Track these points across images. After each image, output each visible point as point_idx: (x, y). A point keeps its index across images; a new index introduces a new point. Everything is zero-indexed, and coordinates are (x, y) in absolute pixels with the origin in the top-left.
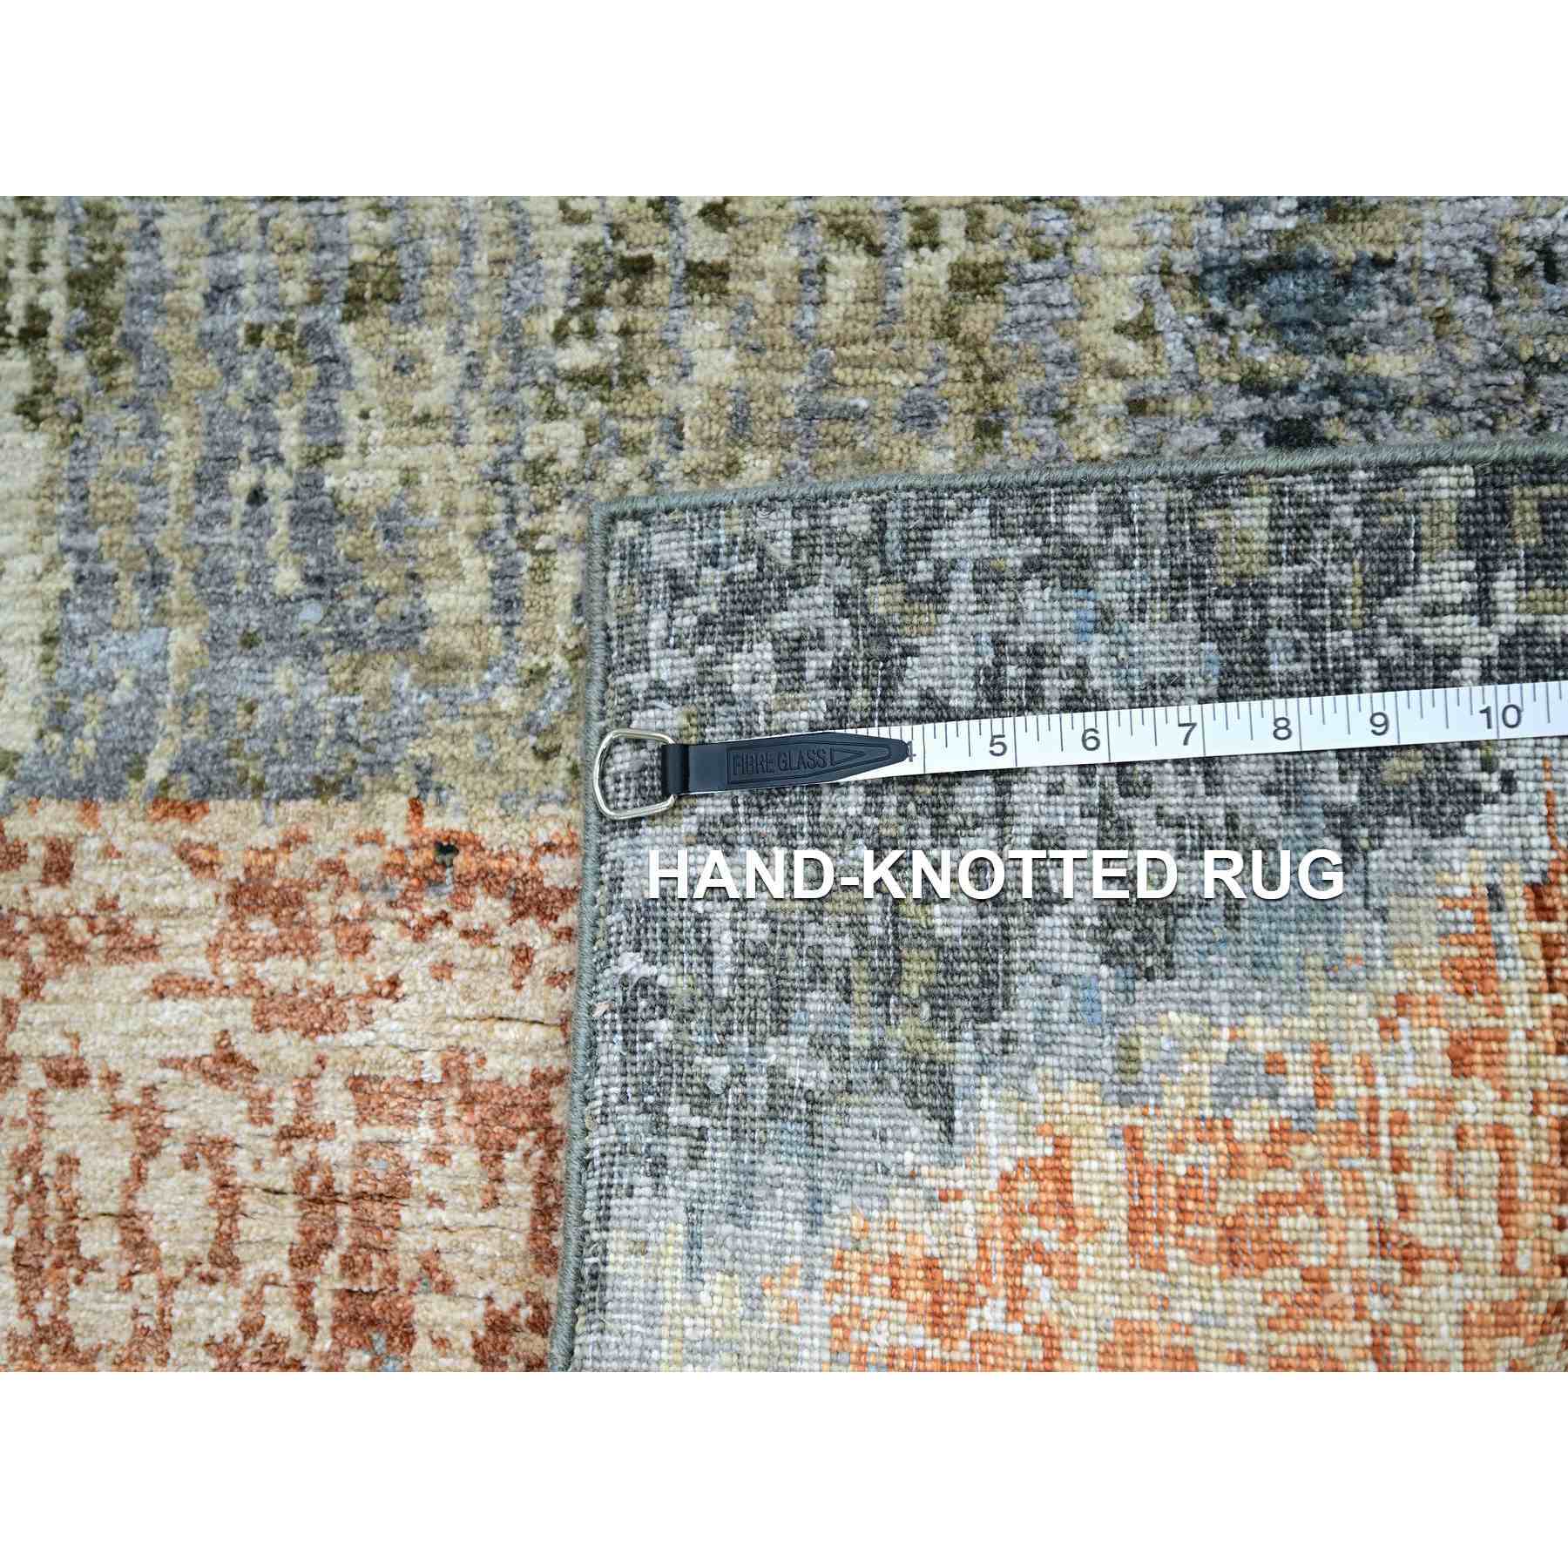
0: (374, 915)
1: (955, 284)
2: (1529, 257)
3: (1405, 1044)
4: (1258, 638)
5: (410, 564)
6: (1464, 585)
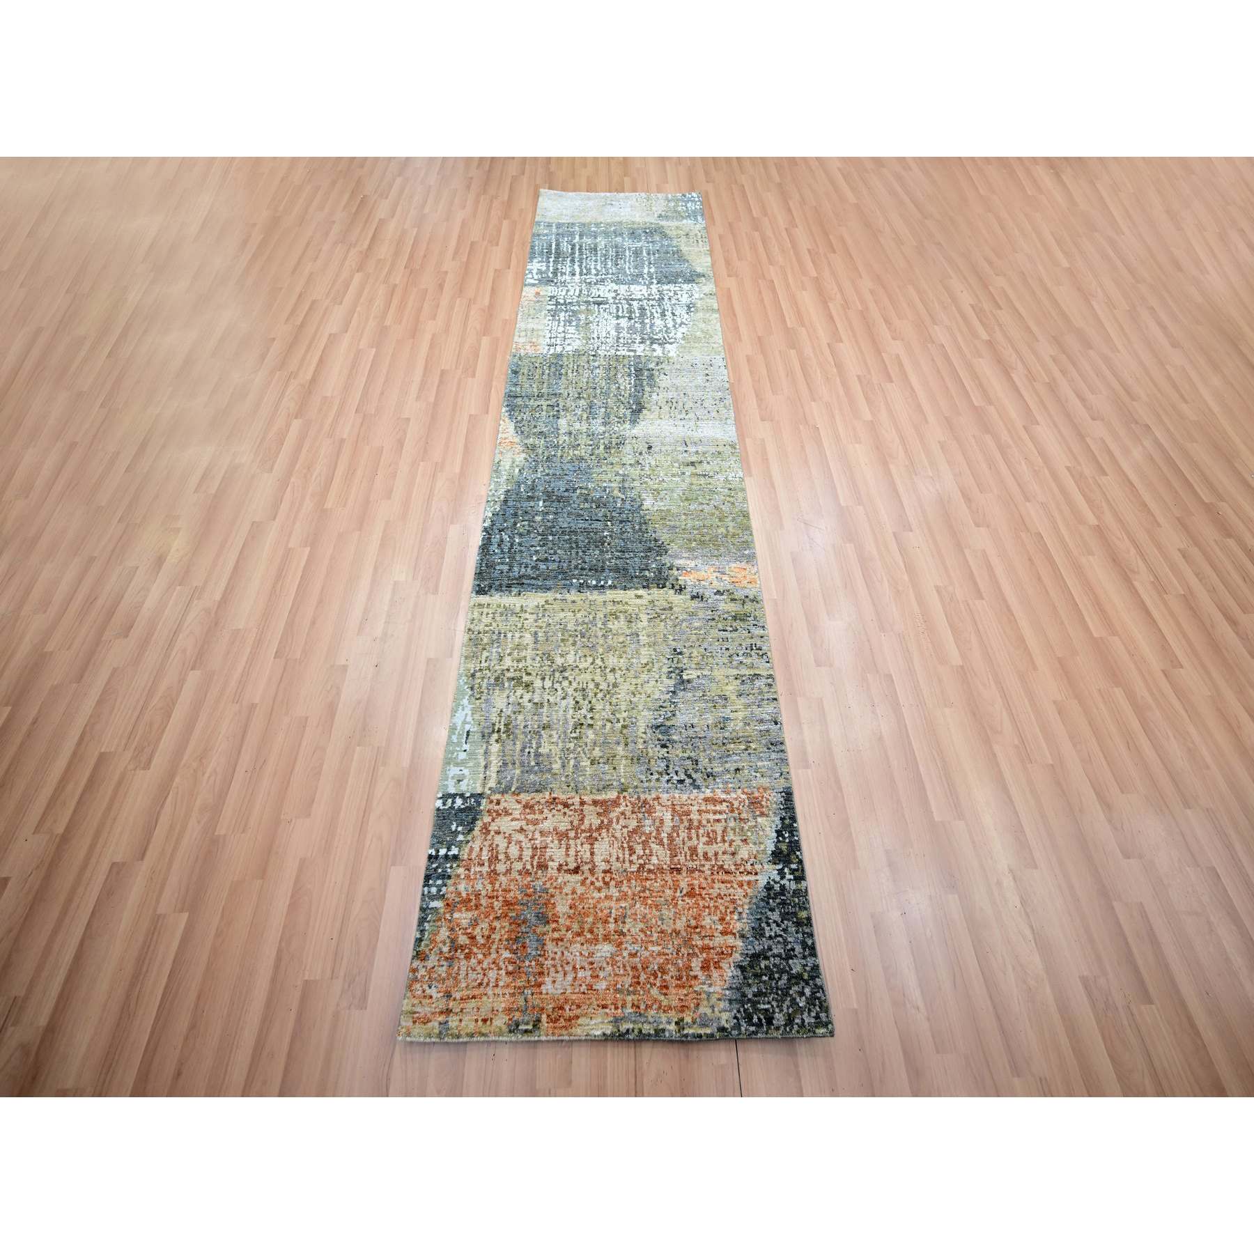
1: (622, 727)
2: (690, 725)
5: (550, 761)
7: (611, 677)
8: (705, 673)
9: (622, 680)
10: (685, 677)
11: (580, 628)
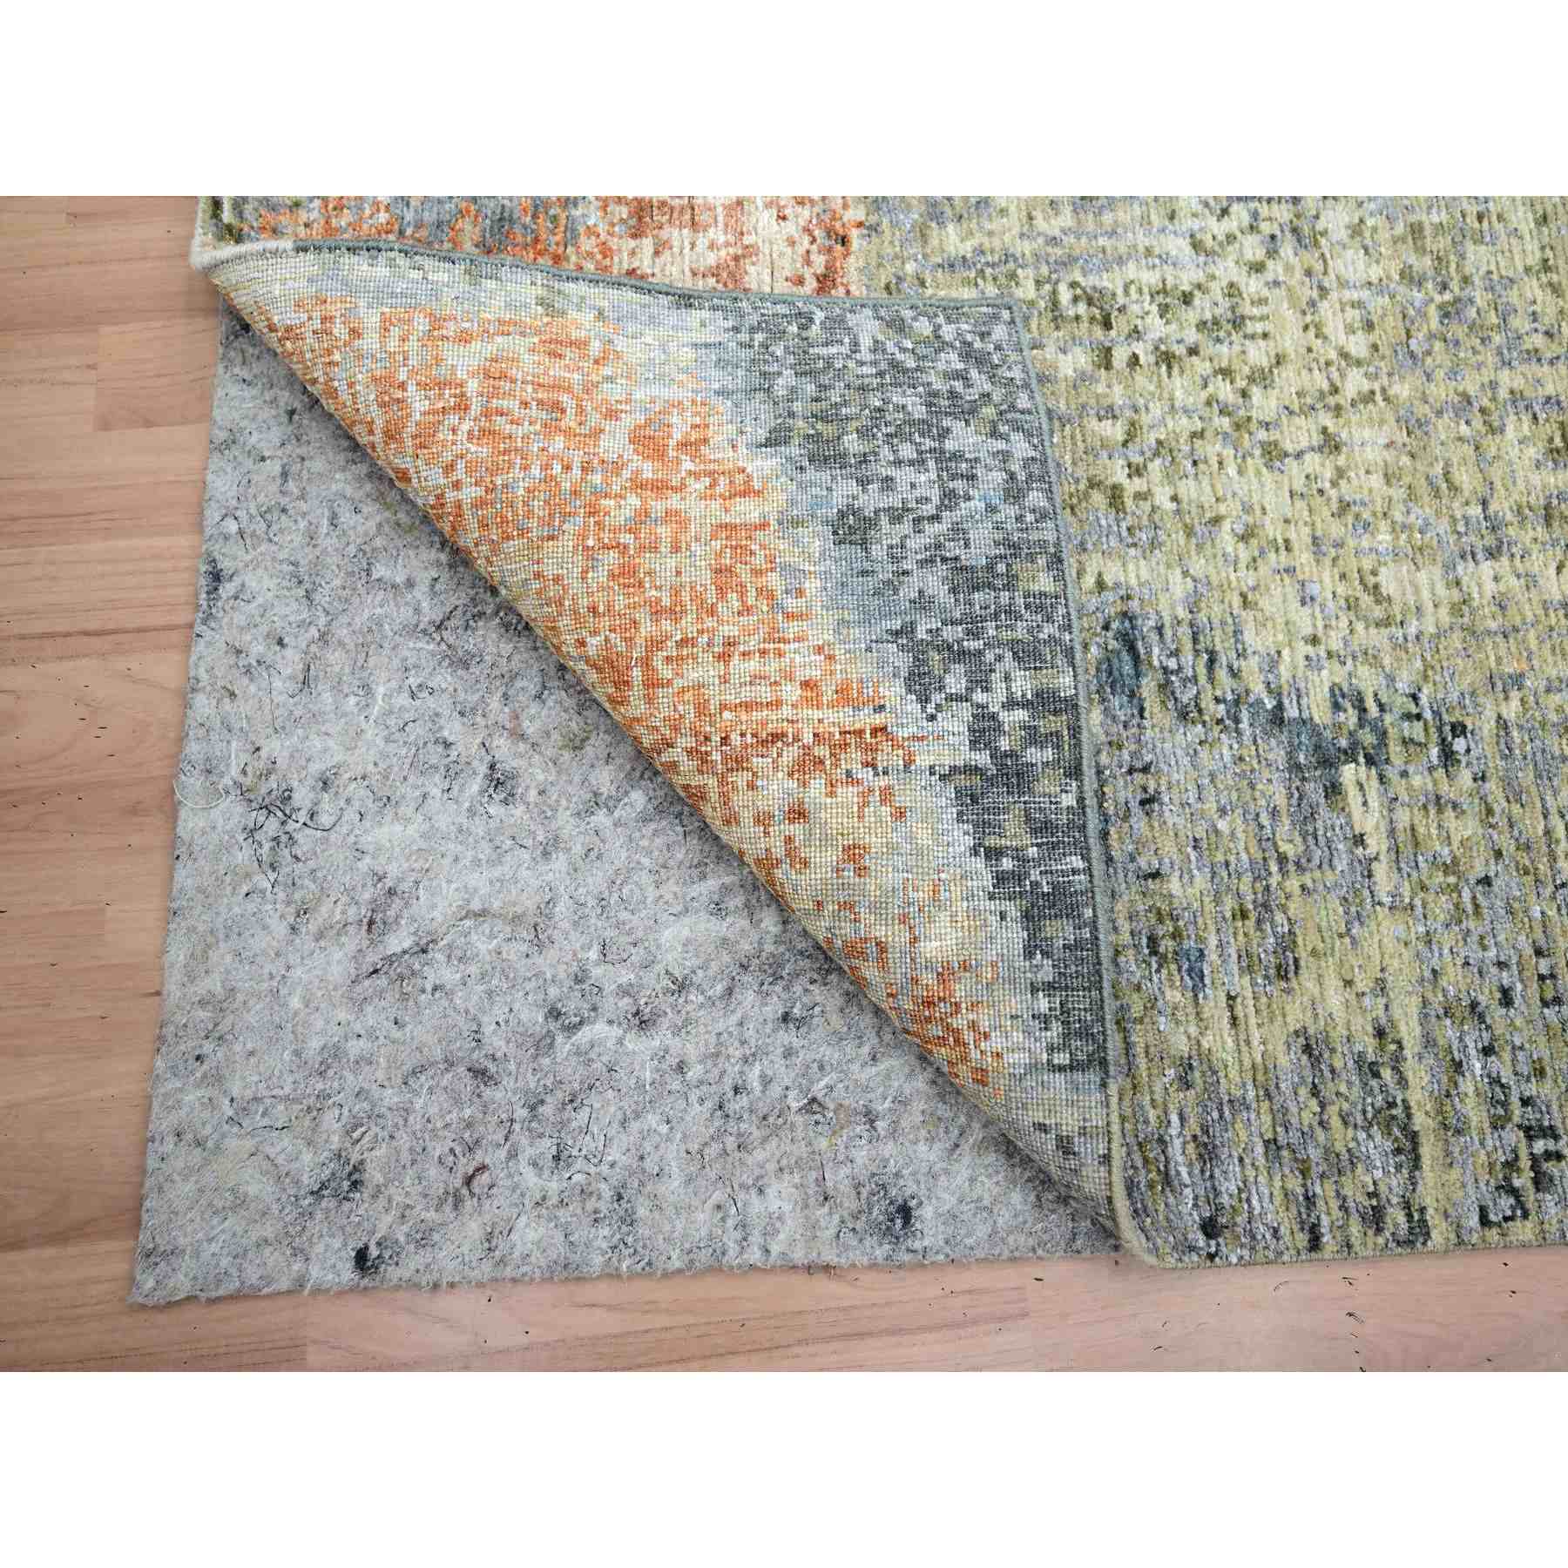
0: (812, 206)
1: (1114, 487)
2: (1151, 790)
3: (813, 658)
4: (990, 586)
5: (966, 216)
6: (1020, 693)
7: (1300, 434)
8: (1381, 870)
9: (1299, 484)
10: (1349, 773)
11: (1481, 298)
